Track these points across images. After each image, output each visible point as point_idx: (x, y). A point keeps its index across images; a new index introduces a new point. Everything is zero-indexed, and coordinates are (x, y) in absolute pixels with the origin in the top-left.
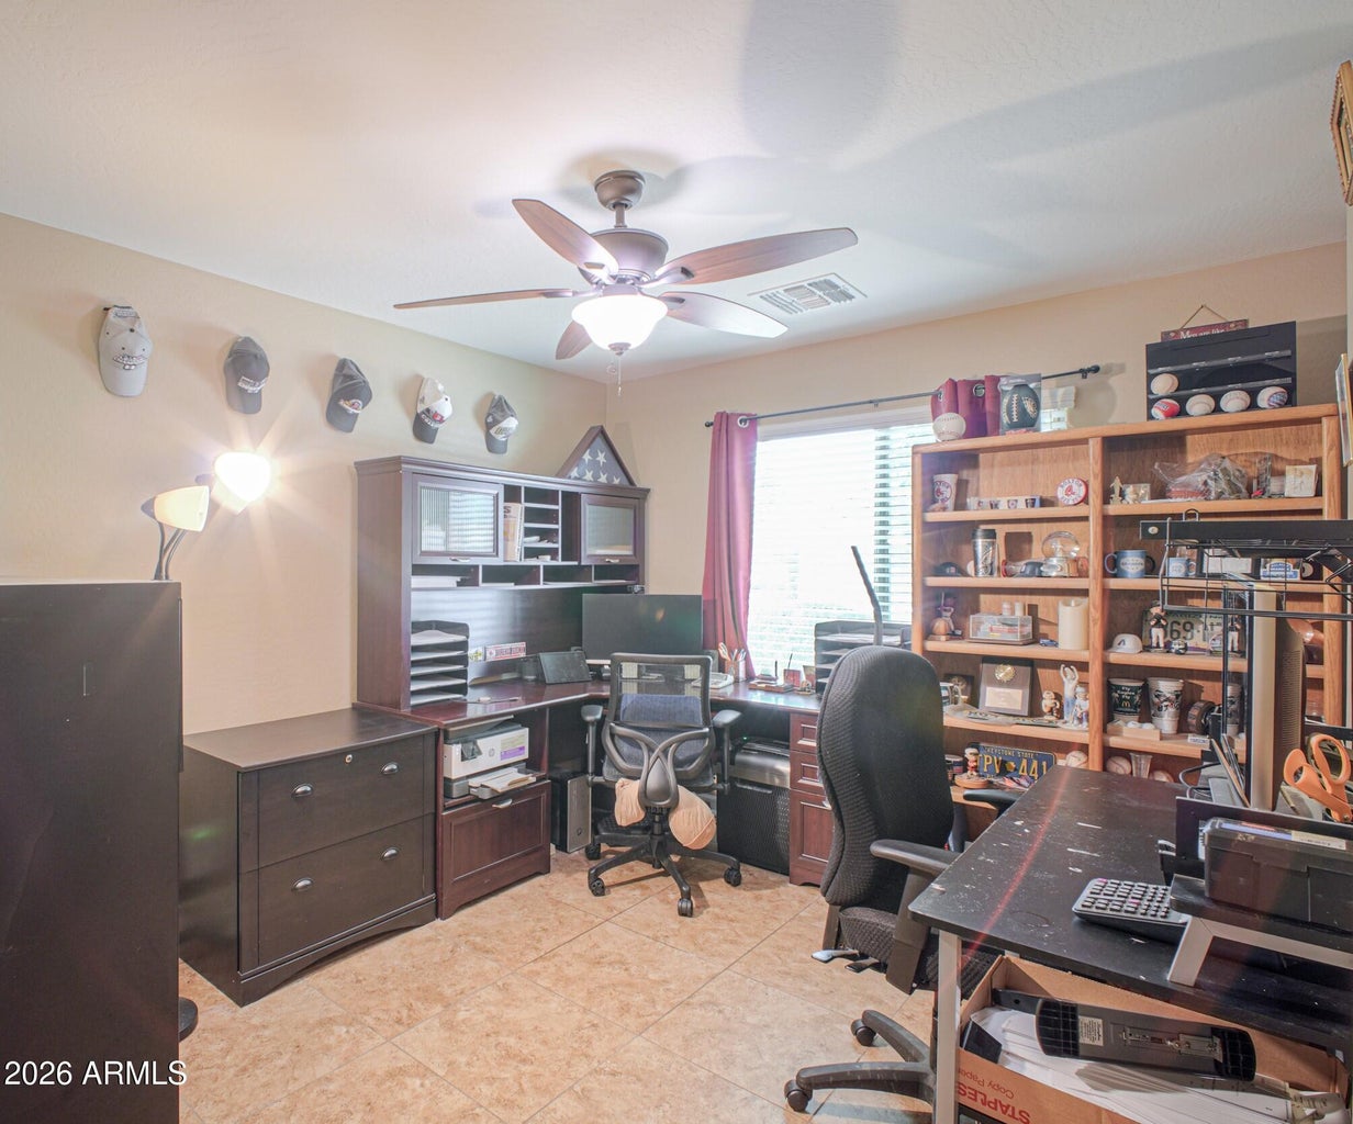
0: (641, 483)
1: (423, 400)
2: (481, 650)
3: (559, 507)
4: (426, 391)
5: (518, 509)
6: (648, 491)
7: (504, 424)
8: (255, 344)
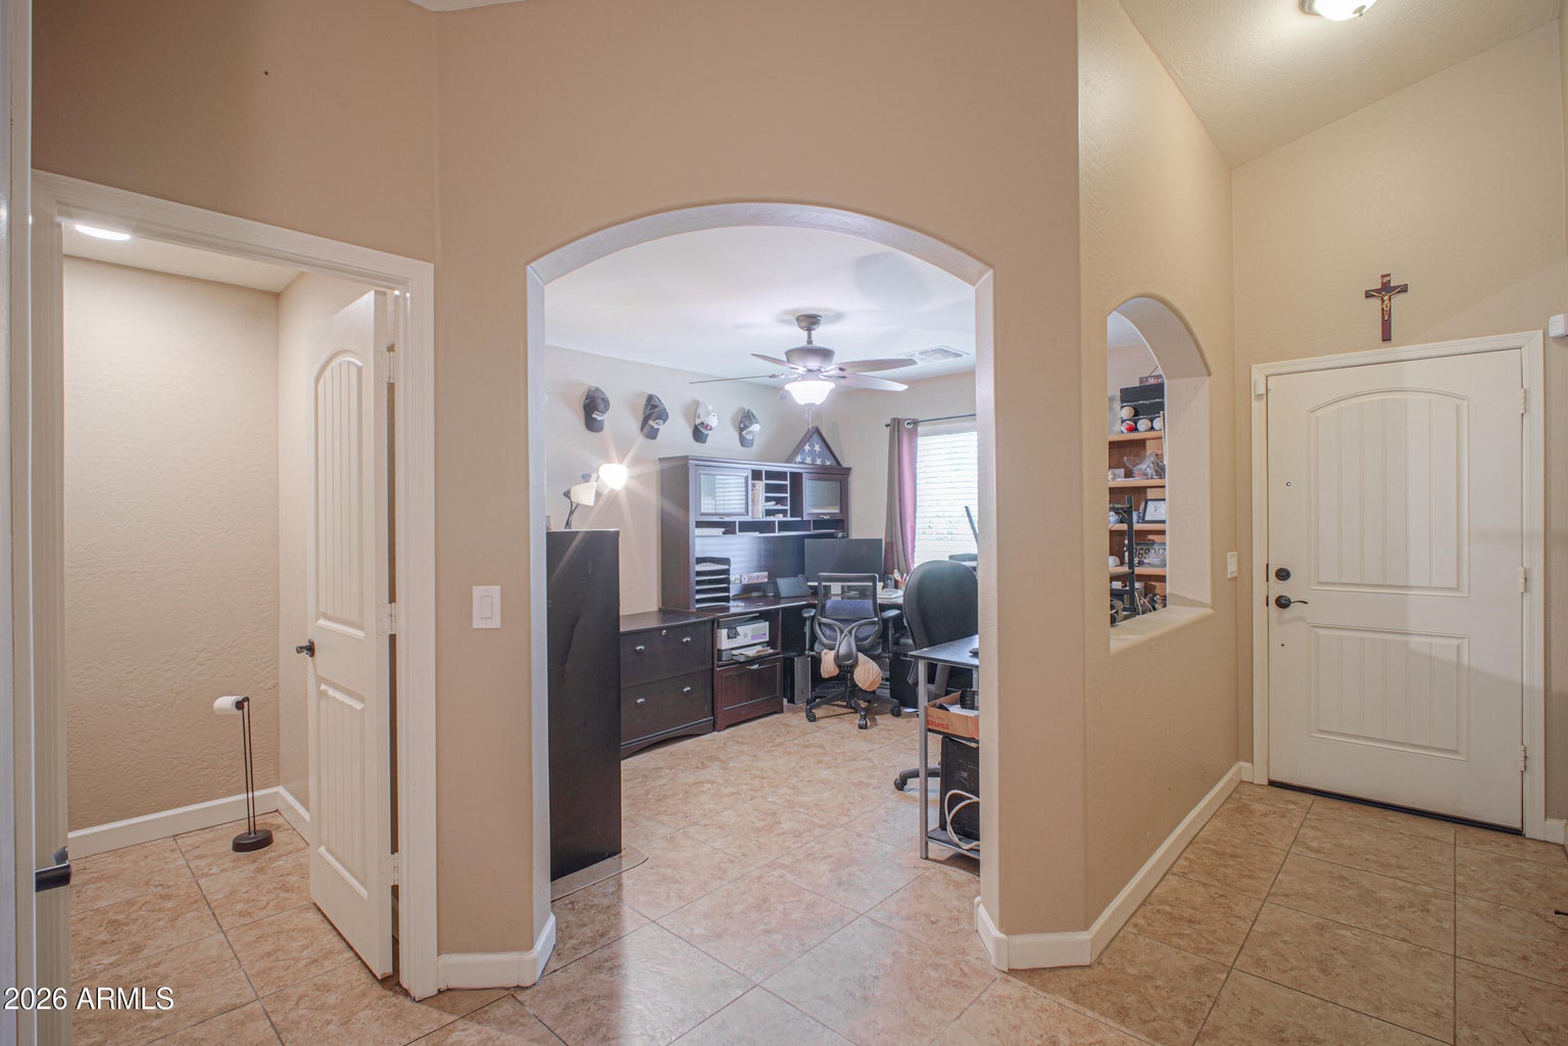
0: (845, 464)
1: (699, 416)
2: (738, 576)
3: (788, 483)
4: (701, 411)
5: (761, 485)
6: (850, 469)
7: (751, 429)
8: (602, 392)
